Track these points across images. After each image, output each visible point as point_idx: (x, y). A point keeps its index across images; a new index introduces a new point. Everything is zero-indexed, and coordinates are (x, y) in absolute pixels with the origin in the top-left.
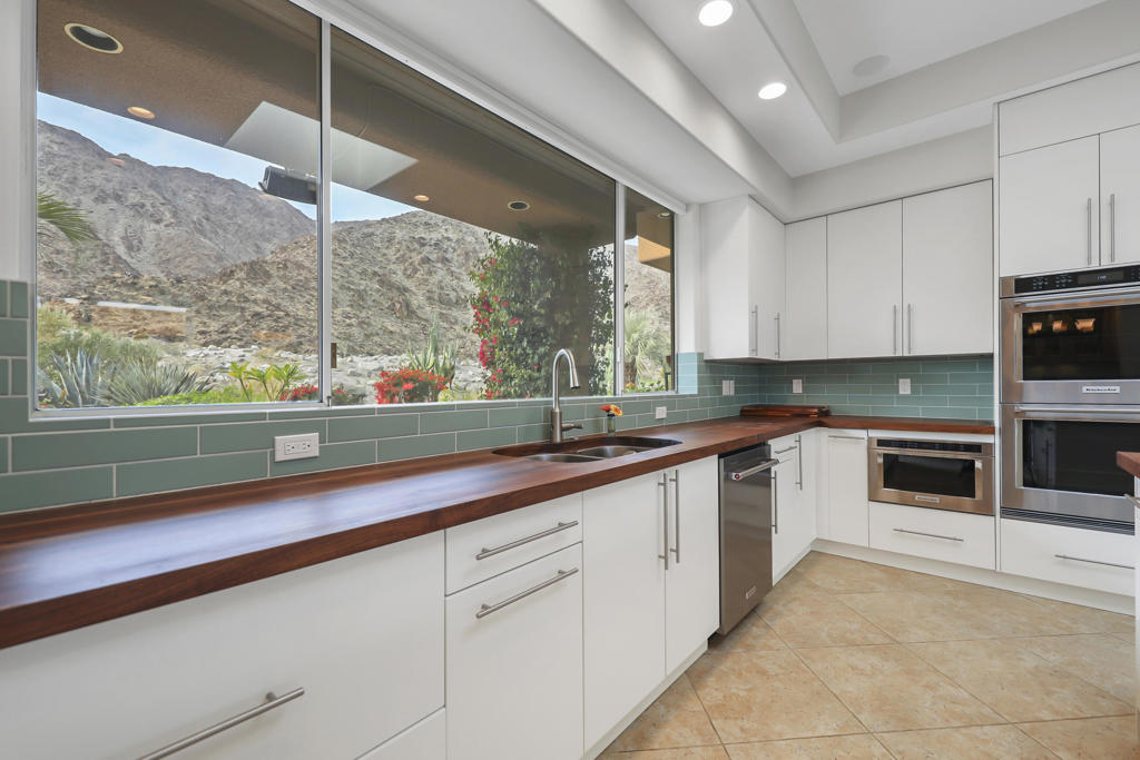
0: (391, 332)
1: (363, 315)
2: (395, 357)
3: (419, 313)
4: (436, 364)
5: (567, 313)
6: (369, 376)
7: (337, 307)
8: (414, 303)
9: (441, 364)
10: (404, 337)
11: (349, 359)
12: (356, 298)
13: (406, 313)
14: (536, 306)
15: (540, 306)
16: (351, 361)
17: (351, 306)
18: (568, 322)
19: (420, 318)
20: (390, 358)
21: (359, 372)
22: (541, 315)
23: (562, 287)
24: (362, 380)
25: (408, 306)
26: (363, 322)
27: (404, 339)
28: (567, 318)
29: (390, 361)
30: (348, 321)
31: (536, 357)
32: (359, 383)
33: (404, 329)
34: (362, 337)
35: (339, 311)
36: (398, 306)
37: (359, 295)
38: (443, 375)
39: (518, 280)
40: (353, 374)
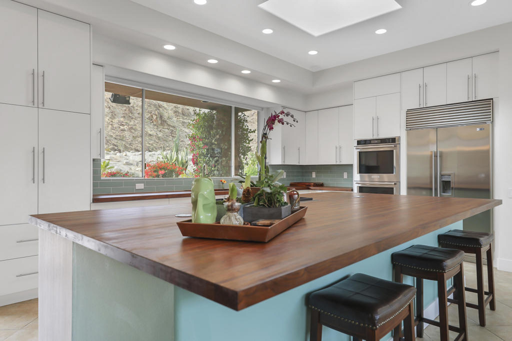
0: (150, 135)
1: (132, 123)
2: (153, 152)
3: (169, 122)
4: (177, 160)
5: (226, 144)
6: (137, 165)
7: (114, 118)
8: (166, 115)
9: (180, 159)
10: (159, 138)
11: (124, 154)
12: (127, 112)
13: (160, 122)
14: (213, 141)
15: (215, 141)
16: (126, 155)
17: (124, 117)
18: (226, 147)
19: (169, 125)
20: (150, 153)
21: (131, 162)
22: (215, 144)
23: (224, 133)
24: (133, 167)
25: (161, 117)
26: (132, 128)
27: (159, 139)
28: (226, 145)
29: (150, 155)
30: (122, 127)
31: (214, 162)
32: (131, 169)
33: (158, 133)
34: (131, 138)
35: (116, 121)
36: (155, 117)
37: (129, 110)
38: (181, 166)
39: (206, 130)
40: (127, 164)
